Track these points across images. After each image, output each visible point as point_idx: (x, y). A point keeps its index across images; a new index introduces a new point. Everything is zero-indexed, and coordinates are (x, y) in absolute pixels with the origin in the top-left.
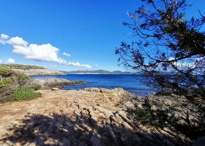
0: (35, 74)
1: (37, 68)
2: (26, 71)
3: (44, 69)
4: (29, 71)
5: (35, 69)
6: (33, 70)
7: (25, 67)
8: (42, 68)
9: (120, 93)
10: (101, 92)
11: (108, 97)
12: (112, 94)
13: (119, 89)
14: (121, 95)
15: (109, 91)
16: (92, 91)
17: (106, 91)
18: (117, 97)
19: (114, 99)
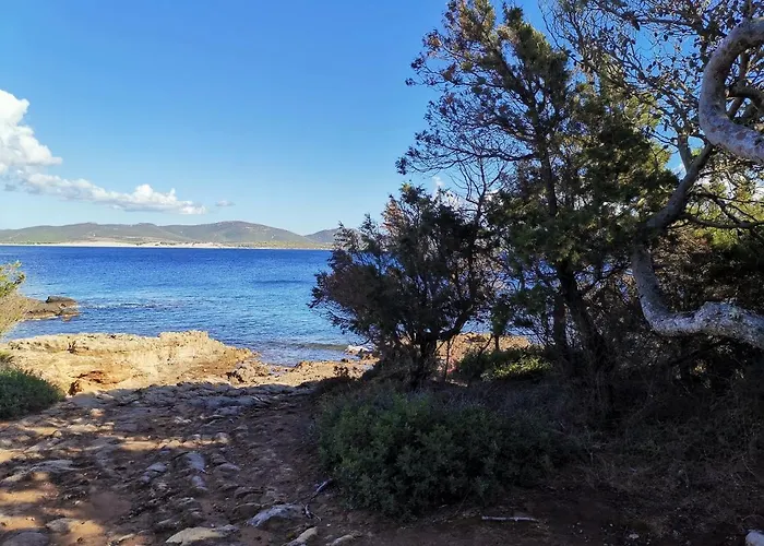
9: (184, 355)
10: (72, 350)
11: (87, 368)
12: (126, 355)
13: (188, 338)
14: (191, 360)
15: (111, 344)
16: (27, 347)
17: (94, 345)
18: (146, 370)
19: (118, 377)
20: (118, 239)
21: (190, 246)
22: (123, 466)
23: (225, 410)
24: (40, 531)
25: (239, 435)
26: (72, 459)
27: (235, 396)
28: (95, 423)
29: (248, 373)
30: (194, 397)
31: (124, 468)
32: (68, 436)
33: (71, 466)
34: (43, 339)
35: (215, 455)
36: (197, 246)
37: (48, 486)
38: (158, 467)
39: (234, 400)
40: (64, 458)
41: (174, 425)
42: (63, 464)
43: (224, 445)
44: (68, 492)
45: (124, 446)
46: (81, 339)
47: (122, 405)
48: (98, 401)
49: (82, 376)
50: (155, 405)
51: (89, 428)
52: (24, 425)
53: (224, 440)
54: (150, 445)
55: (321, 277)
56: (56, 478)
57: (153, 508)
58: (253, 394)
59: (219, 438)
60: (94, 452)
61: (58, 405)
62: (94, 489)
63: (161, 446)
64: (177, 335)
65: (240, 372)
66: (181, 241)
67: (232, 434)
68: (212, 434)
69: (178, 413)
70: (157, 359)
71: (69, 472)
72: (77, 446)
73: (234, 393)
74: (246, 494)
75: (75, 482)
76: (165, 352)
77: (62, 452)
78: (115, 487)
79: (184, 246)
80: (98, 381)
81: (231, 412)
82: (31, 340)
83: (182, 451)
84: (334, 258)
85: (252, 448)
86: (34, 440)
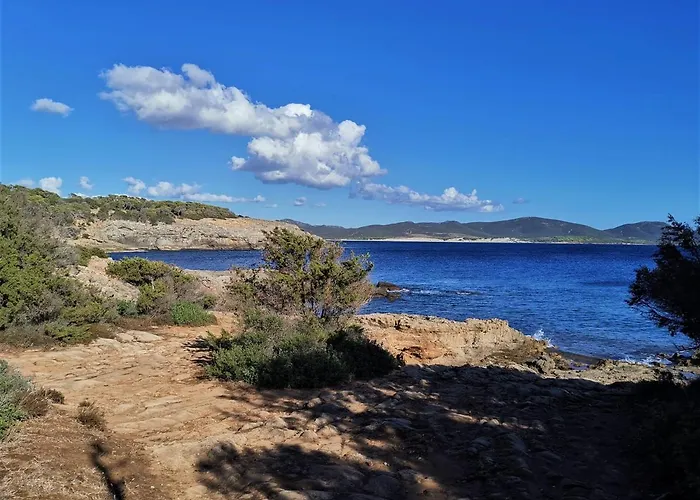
0: (195, 241)
1: (201, 212)
2: (161, 226)
3: (232, 216)
4: (169, 226)
5: (192, 217)
6: (187, 222)
7: (154, 211)
8: (222, 214)
9: (487, 340)
10: (398, 327)
11: (408, 344)
12: (439, 336)
13: (491, 325)
14: (493, 346)
15: (427, 325)
16: (366, 322)
17: (414, 325)
18: (455, 351)
19: (432, 354)
20: (430, 235)
21: (488, 241)
22: (452, 434)
23: (538, 399)
24: (395, 476)
25: (556, 425)
26: (410, 419)
27: (545, 386)
28: (423, 391)
29: (548, 365)
30: (506, 381)
31: (452, 436)
32: (405, 399)
33: (411, 426)
34: (377, 316)
35: (534, 441)
36: (495, 241)
37: (395, 439)
38: (482, 440)
39: (544, 390)
40: (405, 417)
41: (491, 405)
42: (405, 423)
43: (540, 433)
44: (412, 448)
45: (450, 416)
46: (404, 318)
47: (443, 379)
48: (423, 372)
49: (405, 350)
50: (472, 384)
51: (420, 395)
52: (371, 385)
53: (540, 427)
54: (472, 419)
55: (642, 273)
56: (401, 434)
57: (483, 479)
58: (562, 387)
59: (536, 425)
60: (427, 417)
61: (394, 372)
62: (431, 450)
63: (482, 421)
64: (481, 322)
65: (540, 362)
66: (481, 237)
67: (547, 423)
68: (528, 421)
69: (492, 394)
70: (464, 342)
71: (410, 430)
72: (412, 409)
73: (543, 383)
74: (573, 486)
75: (416, 440)
76: (470, 337)
77: (402, 412)
78: (448, 451)
79: (483, 241)
80: (417, 356)
81: (543, 401)
82: (369, 316)
83: (502, 431)
84: (662, 253)
85: (571, 441)
86: (380, 398)
